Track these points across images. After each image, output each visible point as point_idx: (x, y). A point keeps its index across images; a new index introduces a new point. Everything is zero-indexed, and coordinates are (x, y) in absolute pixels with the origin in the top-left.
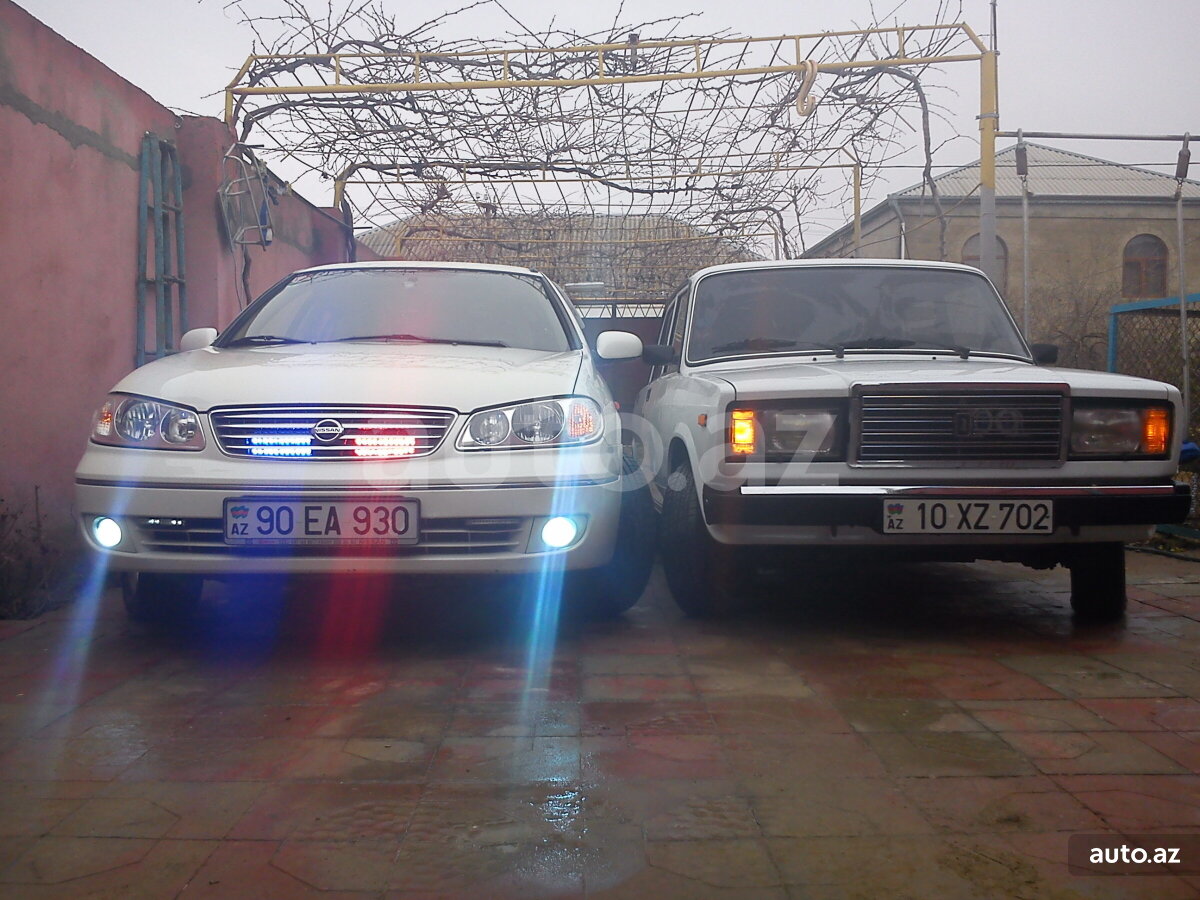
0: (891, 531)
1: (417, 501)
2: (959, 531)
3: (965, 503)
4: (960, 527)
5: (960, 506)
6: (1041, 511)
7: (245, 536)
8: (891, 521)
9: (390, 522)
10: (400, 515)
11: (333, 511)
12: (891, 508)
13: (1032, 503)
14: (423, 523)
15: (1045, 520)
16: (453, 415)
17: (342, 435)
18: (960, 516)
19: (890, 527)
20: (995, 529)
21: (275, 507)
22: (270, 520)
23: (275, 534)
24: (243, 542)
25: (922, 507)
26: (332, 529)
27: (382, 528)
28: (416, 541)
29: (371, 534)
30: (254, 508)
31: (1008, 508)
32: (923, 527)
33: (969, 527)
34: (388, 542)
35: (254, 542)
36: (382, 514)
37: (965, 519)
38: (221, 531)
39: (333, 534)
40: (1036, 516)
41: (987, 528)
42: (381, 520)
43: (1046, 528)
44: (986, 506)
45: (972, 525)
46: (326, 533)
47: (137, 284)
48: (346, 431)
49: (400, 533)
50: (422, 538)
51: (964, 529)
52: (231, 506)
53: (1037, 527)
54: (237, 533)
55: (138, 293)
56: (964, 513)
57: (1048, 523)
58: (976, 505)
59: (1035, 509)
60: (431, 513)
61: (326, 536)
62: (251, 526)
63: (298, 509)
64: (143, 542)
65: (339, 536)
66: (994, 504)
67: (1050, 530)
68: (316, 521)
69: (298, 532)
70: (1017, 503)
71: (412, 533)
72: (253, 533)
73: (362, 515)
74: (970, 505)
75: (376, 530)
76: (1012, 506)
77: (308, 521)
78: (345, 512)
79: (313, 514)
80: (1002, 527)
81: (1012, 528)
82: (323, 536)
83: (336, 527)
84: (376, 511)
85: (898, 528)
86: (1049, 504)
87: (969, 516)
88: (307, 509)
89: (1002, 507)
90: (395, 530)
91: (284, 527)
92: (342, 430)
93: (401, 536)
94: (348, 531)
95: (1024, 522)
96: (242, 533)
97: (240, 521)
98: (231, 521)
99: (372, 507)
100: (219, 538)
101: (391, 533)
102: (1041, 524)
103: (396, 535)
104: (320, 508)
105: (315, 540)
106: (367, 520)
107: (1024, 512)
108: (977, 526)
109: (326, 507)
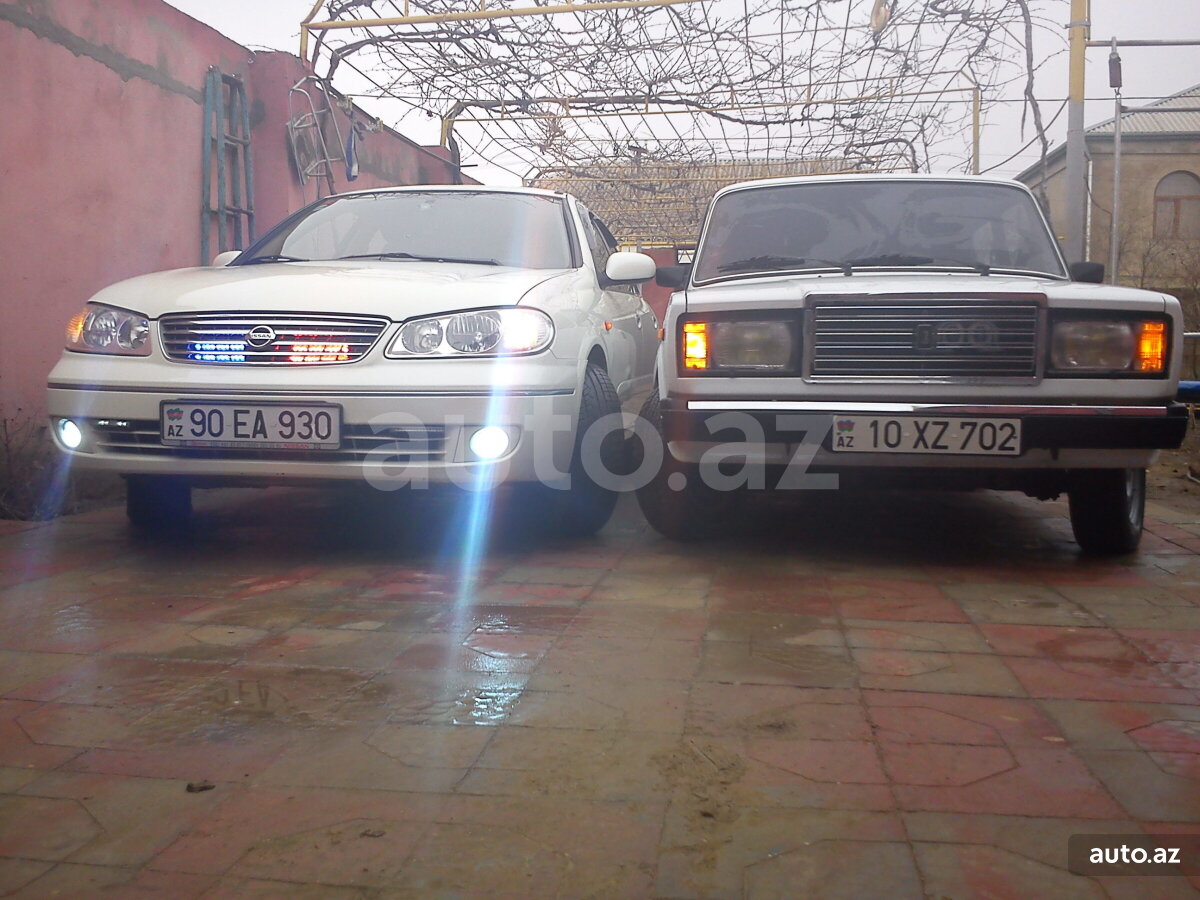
0: (841, 449)
1: (340, 408)
2: (915, 451)
3: (922, 421)
4: (915, 446)
5: (916, 423)
6: (1007, 431)
7: (179, 438)
8: (841, 439)
9: (313, 427)
10: (323, 420)
11: (259, 415)
12: (841, 425)
13: (998, 422)
14: (345, 429)
15: (1012, 440)
16: (386, 324)
17: (273, 341)
18: (917, 435)
19: (839, 445)
20: (954, 449)
21: (207, 410)
22: (202, 422)
23: (207, 436)
24: (178, 443)
25: (875, 424)
26: (259, 432)
27: (306, 433)
28: (338, 446)
29: (296, 438)
30: (187, 410)
31: (970, 427)
32: (875, 445)
33: (926, 447)
34: (311, 447)
35: (189, 444)
36: (305, 419)
37: (921, 438)
38: (158, 433)
39: (260, 437)
40: (1002, 436)
41: (946, 447)
42: (305, 425)
43: (1012, 449)
44: (946, 425)
45: (930, 443)
46: (254, 436)
47: (202, 214)
48: (278, 337)
49: (323, 438)
50: (345, 443)
51: (921, 449)
52: (167, 408)
53: (1002, 447)
54: (173, 434)
55: (202, 222)
56: (921, 432)
57: (1016, 443)
58: (936, 423)
59: (1001, 429)
60: (353, 419)
61: (254, 440)
62: (185, 428)
63: (228, 413)
64: (98, 443)
65: (266, 440)
66: (955, 422)
67: (1017, 452)
68: (244, 424)
69: (228, 435)
70: (981, 421)
71: (335, 438)
72: (187, 435)
73: (287, 419)
74: (927, 423)
75: (299, 434)
76: (974, 425)
77: (237, 424)
78: (271, 416)
79: (241, 418)
80: (963, 447)
81: (973, 448)
82: (251, 439)
83: (263, 431)
84: (300, 416)
85: (848, 446)
86: (1017, 423)
87: (926, 435)
88: (236, 412)
89: (963, 425)
90: (318, 435)
91: (216, 430)
92: (273, 337)
93: (324, 441)
94: (274, 435)
95: (988, 442)
96: (177, 435)
97: (175, 423)
98: (167, 423)
99: (296, 411)
100: (156, 439)
101: (315, 438)
102: (1007, 445)
103: (318, 440)
104: (247, 412)
105: (243, 443)
106: (292, 424)
107: (988, 431)
108: (935, 446)
109: (254, 410)
